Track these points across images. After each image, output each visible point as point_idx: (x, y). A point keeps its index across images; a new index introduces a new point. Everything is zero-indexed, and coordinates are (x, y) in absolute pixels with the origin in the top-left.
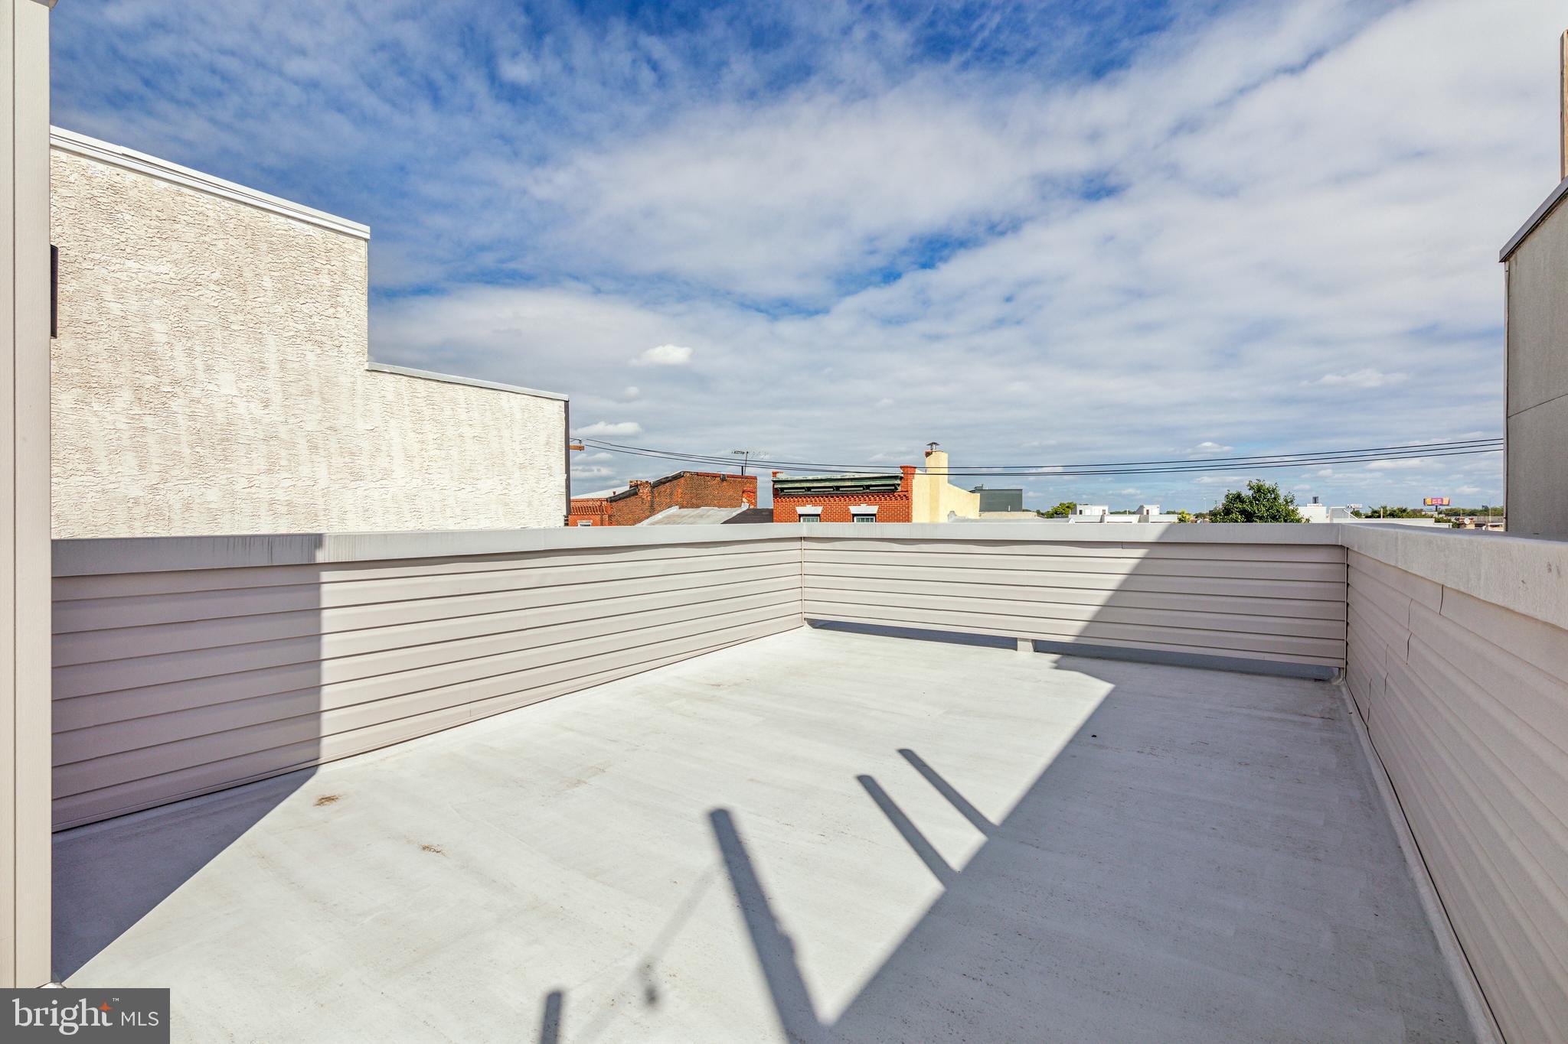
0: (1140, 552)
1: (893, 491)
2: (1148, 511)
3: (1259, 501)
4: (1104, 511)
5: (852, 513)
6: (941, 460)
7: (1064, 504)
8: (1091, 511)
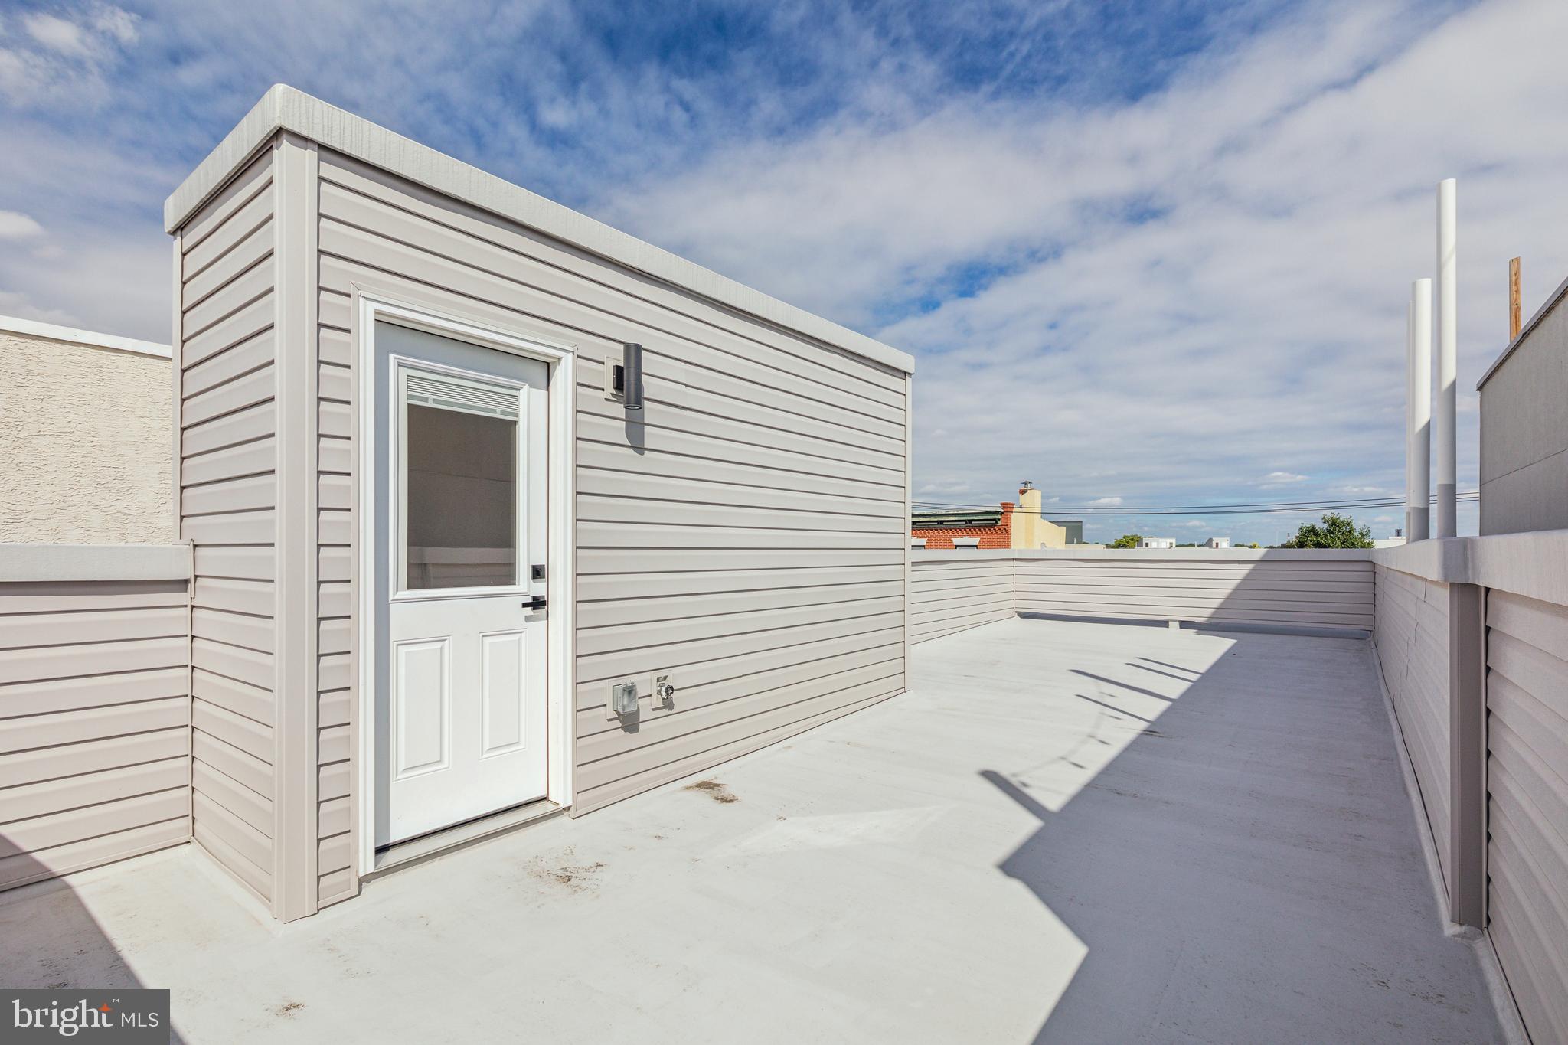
0: (1250, 566)
1: (994, 525)
2: (1217, 544)
3: (1334, 534)
4: (1171, 544)
5: (955, 544)
6: (1034, 499)
7: (1128, 537)
8: (1158, 544)
